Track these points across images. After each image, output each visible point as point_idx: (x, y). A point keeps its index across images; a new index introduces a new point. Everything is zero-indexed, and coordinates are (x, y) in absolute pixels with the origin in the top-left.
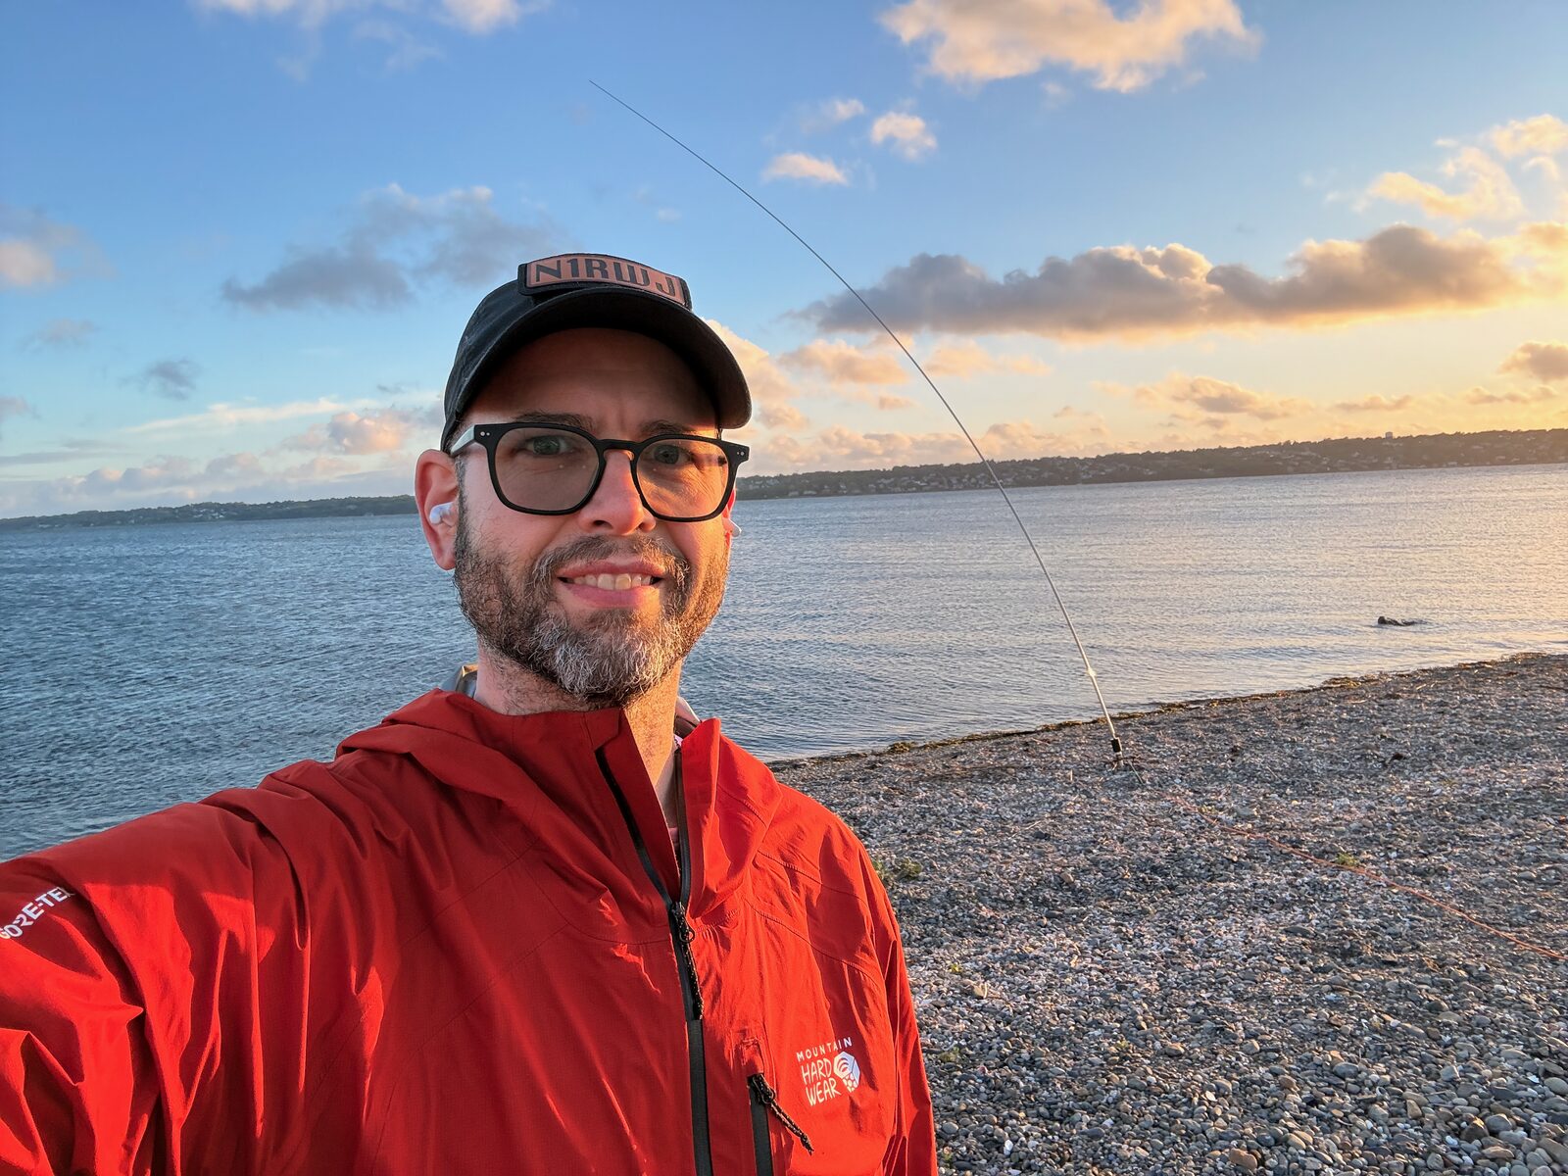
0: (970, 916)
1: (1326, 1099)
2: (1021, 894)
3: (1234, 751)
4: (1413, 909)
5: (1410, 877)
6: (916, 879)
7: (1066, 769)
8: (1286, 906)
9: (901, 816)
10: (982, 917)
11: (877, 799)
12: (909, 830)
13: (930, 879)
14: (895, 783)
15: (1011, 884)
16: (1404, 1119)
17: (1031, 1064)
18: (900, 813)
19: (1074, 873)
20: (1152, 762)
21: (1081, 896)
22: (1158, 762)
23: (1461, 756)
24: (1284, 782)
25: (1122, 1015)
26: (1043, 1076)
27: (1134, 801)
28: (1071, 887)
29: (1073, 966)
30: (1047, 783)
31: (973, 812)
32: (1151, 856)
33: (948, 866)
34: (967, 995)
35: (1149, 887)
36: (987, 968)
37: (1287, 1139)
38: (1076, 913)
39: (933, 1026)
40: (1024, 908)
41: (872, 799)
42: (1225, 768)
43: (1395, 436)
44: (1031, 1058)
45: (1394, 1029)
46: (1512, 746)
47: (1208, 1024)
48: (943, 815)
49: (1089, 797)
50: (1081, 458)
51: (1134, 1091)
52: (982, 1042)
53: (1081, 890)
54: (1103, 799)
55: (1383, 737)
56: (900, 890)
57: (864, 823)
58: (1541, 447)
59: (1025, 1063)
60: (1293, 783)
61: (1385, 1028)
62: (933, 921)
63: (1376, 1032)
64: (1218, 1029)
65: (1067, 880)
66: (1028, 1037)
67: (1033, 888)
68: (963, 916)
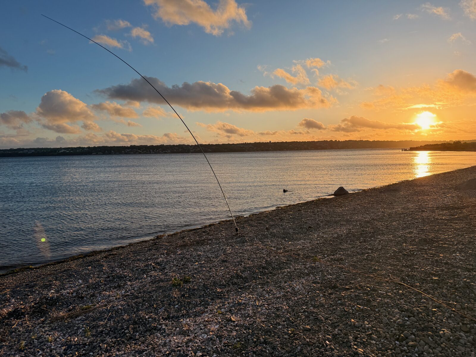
0: (215, 292)
1: (359, 336)
2: (227, 282)
3: (267, 229)
4: (342, 271)
5: (335, 262)
6: (190, 282)
7: (222, 238)
8: (308, 275)
9: (175, 260)
10: (218, 292)
11: (164, 255)
12: (179, 265)
13: (195, 281)
14: (168, 249)
15: (223, 279)
16: (382, 338)
17: (265, 342)
18: (174, 259)
19: (240, 272)
20: (246, 234)
21: (246, 280)
22: (248, 234)
23: (325, 226)
24: (284, 237)
25: (284, 319)
26: (273, 346)
27: (246, 247)
28: (241, 277)
29: (257, 304)
30: (218, 244)
31: (198, 256)
32: (261, 263)
33: (199, 276)
34: (229, 321)
35: (264, 274)
36: (230, 310)
37: (357, 352)
38: (248, 286)
39: (225, 335)
40: (229, 286)
41: (162, 256)
42: (267, 234)
43: (272, 142)
44: (264, 341)
45: (362, 309)
46: (336, 222)
47: (312, 318)
48: (189, 258)
49: (232, 247)
50: (190, 145)
51: (304, 346)
52: (244, 338)
53: (245, 278)
54: (237, 247)
55: (304, 222)
56: (186, 287)
57: (162, 265)
58: (305, 146)
59: (263, 343)
60: (286, 237)
61: (360, 310)
62: (202, 296)
63: (358, 311)
64: (315, 319)
65: (240, 275)
66: (259, 333)
67: (230, 279)
68: (212, 293)
